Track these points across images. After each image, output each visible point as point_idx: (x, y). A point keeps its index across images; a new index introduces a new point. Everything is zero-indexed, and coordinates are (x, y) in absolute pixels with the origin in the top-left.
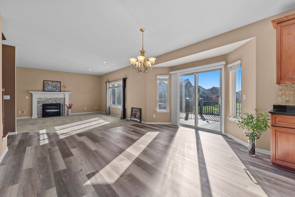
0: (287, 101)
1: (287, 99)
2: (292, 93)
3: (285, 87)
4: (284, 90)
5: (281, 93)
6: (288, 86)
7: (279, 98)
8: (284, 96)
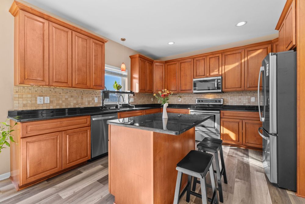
0: (24, 105)
1: (25, 102)
2: (29, 96)
3: (22, 89)
4: (21, 92)
5: (17, 96)
6: (26, 87)
7: (15, 101)
8: (21, 99)
